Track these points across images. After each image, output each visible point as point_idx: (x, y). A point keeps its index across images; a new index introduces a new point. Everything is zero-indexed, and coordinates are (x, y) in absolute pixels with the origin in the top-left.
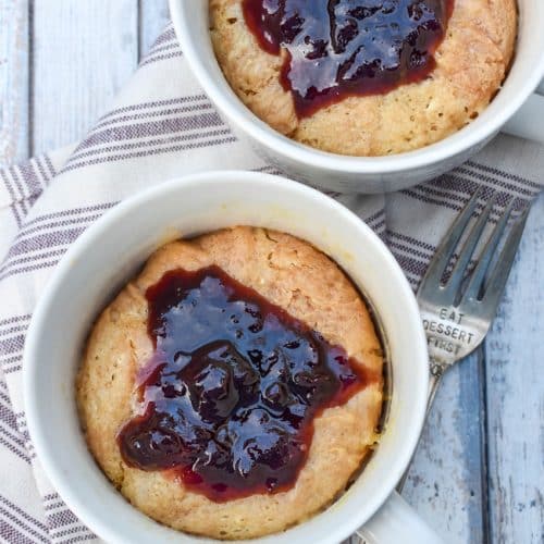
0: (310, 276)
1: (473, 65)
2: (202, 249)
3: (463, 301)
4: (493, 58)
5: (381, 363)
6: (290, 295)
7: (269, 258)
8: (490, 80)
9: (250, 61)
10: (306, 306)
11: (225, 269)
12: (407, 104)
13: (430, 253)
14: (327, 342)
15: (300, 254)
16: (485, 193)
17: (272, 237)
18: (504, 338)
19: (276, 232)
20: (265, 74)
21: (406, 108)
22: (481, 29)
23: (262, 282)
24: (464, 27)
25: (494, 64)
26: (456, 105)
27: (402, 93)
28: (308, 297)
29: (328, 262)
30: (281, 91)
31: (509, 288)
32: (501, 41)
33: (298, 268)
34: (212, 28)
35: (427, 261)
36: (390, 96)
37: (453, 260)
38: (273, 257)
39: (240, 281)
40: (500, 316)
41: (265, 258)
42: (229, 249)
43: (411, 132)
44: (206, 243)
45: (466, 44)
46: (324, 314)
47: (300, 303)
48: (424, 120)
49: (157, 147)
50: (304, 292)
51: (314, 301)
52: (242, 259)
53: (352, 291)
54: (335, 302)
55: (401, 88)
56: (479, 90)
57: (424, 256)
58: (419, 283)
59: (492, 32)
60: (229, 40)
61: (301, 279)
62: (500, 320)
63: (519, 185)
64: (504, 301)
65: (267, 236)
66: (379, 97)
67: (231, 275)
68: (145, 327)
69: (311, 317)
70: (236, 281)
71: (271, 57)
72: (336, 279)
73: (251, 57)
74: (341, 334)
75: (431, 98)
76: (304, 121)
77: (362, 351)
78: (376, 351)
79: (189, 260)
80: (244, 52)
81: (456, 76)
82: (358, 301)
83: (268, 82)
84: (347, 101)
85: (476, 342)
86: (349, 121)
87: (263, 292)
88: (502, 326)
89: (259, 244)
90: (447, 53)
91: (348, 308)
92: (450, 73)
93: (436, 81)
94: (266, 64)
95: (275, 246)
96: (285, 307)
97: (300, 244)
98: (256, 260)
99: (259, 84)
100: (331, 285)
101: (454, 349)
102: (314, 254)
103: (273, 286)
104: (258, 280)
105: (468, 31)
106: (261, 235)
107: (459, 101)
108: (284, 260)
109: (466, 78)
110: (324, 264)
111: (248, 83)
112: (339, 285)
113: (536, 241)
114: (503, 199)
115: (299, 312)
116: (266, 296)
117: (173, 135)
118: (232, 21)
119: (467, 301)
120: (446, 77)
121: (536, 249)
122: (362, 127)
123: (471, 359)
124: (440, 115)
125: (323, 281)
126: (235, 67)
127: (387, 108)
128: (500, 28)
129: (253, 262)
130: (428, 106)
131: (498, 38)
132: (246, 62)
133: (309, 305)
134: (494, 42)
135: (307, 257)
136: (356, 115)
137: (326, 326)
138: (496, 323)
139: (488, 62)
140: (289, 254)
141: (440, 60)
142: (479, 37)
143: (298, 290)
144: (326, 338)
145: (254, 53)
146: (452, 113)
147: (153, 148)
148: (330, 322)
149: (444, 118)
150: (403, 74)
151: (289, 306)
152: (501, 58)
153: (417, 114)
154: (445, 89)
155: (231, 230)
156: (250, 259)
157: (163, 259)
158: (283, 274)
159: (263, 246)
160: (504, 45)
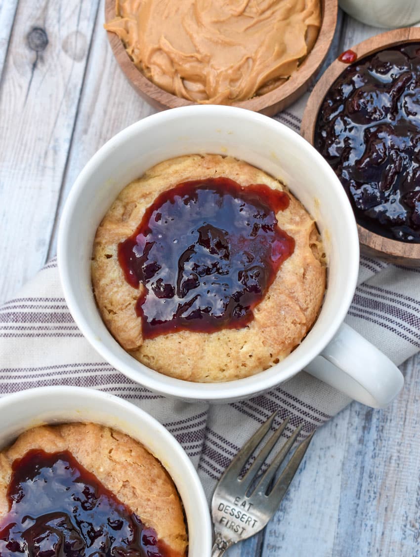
0: (138, 472)
1: (281, 323)
2: (61, 436)
3: (254, 493)
4: (298, 321)
5: (184, 546)
6: (121, 484)
7: (110, 452)
8: (293, 336)
9: (115, 289)
10: (131, 494)
11: (74, 455)
12: (227, 344)
13: (235, 452)
14: (144, 524)
15: (133, 454)
16: (284, 414)
17: (115, 436)
18: (281, 528)
19: (119, 433)
20: (125, 300)
21: (225, 346)
22: (293, 297)
23: (101, 470)
24: (280, 293)
25: (298, 326)
26: (263, 351)
27: (224, 335)
28: (134, 488)
29: (155, 463)
30: (135, 315)
31: (292, 489)
32: (307, 308)
33: (130, 464)
34: (93, 259)
35: (231, 457)
36: (214, 335)
37: (251, 461)
38: (113, 452)
39: (85, 467)
40: (281, 510)
41: (107, 451)
42: (81, 440)
43: (226, 365)
44: (65, 431)
45: (279, 307)
46: (145, 503)
47: (127, 491)
48: (238, 358)
49: (44, 332)
50: (132, 484)
51: (138, 492)
52: (89, 450)
53: (169, 488)
54: (153, 495)
55: (224, 331)
56: (283, 343)
57: (230, 453)
58: (223, 473)
59: (302, 301)
60: (104, 271)
61: (131, 473)
62: (281, 513)
63: (311, 413)
64: (287, 499)
65: (112, 435)
66: (206, 335)
67: (78, 460)
68: (6, 491)
69: (134, 503)
70: (82, 466)
71: (132, 289)
72: (159, 477)
73: (118, 287)
74: (155, 520)
75: (246, 342)
76: (147, 341)
77: (170, 536)
78: (182, 536)
79: (49, 444)
80: (112, 281)
81: (268, 329)
82: (172, 496)
83: (127, 306)
84: (181, 333)
85: (258, 527)
86: (180, 349)
87: (101, 477)
88: (281, 519)
89: (104, 440)
90: (263, 311)
91: (163, 501)
92: (263, 327)
93: (252, 330)
94: (127, 293)
95: (116, 443)
96: (115, 492)
97: (135, 445)
98: (100, 453)
99: (119, 307)
100: (153, 481)
101: (240, 530)
102: (145, 455)
103: (109, 474)
104: (99, 468)
105: (283, 297)
106: (107, 433)
107: (266, 348)
108: (121, 456)
109: (274, 333)
110: (151, 464)
111: (112, 305)
112: (160, 482)
113: (320, 458)
114: (296, 421)
115: (126, 498)
116: (103, 481)
117: (58, 325)
118: (109, 257)
119: (257, 494)
120: (260, 328)
121: (319, 464)
122: (189, 355)
123: (253, 540)
124: (250, 356)
125: (148, 477)
126: (103, 291)
127: (211, 344)
128: (308, 299)
129: (96, 453)
130: (242, 347)
131: (305, 306)
132: (112, 289)
133: (134, 494)
134: (301, 309)
135: (138, 457)
136: (186, 345)
137: (145, 512)
138: (277, 515)
139: (294, 323)
140: (124, 452)
141: (257, 315)
142: (290, 303)
143: (127, 481)
144: (143, 521)
145: (119, 284)
146: (260, 356)
147: (41, 332)
148: (148, 510)
149: (253, 359)
150: (226, 321)
151: (119, 492)
152: (304, 321)
153: (233, 352)
154: (257, 338)
155: (85, 425)
156: (95, 451)
157: (30, 439)
158: (118, 467)
159: (107, 442)
160: (308, 312)
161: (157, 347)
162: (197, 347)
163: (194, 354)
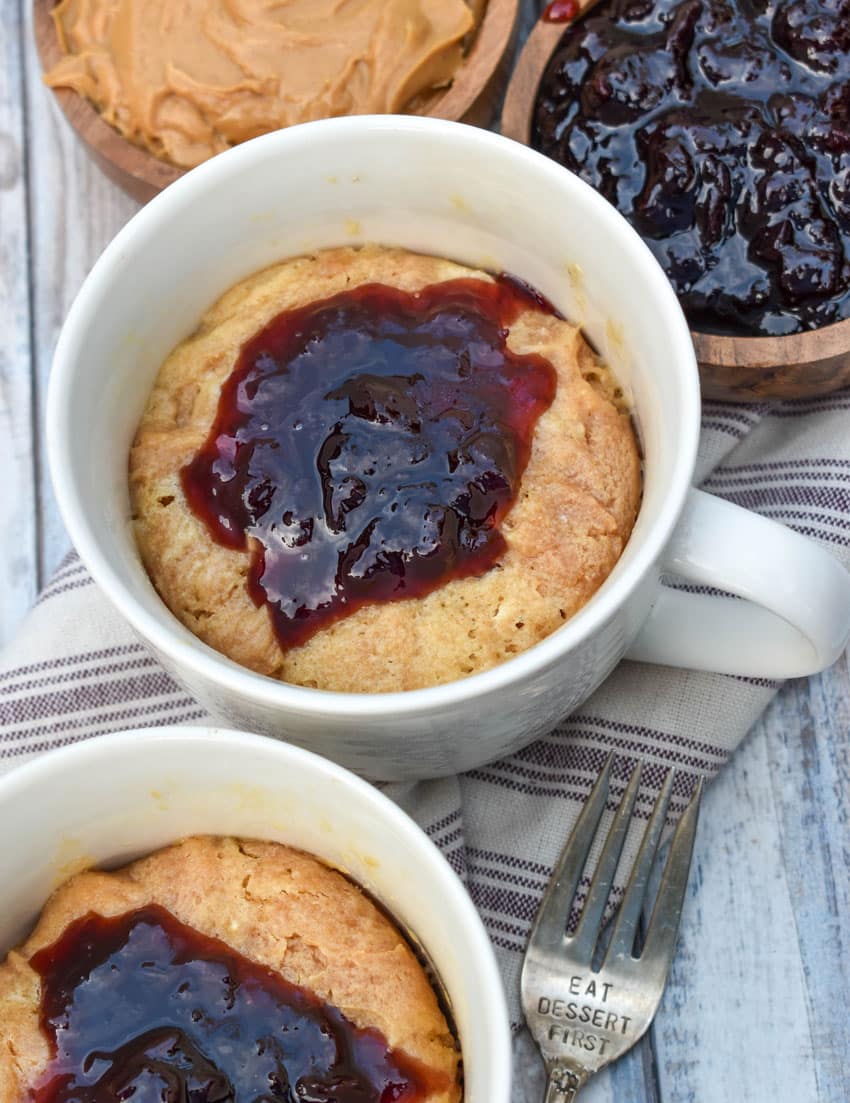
1: (566, 541)
3: (608, 959)
4: (600, 527)
6: (283, 945)
7: (245, 884)
9: (198, 564)
11: (169, 909)
12: (462, 612)
13: (543, 879)
14: (354, 1024)
15: (295, 875)
17: (248, 850)
18: (686, 1021)
19: (257, 842)
20: (223, 581)
21: (460, 616)
22: (578, 484)
23: (235, 926)
24: (548, 483)
25: (604, 538)
26: (543, 608)
27: (452, 594)
30: (252, 608)
31: (688, 934)
32: (613, 500)
33: (293, 896)
34: (136, 516)
35: (538, 894)
36: (432, 599)
37: (583, 890)
38: (251, 882)
40: (677, 983)
41: (238, 885)
42: (177, 876)
43: (472, 657)
44: (140, 870)
45: (554, 508)
46: (344, 976)
48: (493, 637)
49: (67, 733)
52: (200, 891)
55: (450, 587)
56: (581, 580)
57: (533, 885)
58: (528, 934)
59: (597, 487)
60: (164, 532)
61: (299, 915)
64: (681, 956)
65: (241, 850)
66: (414, 604)
71: (232, 554)
72: (362, 914)
73: (202, 557)
74: (374, 1007)
75: (501, 599)
76: (292, 653)
77: (414, 1036)
80: (187, 549)
81: (541, 559)
83: (230, 594)
84: (360, 613)
85: (636, 1031)
86: (365, 644)
88: (681, 1001)
90: (522, 525)
91: (382, 961)
92: (531, 555)
93: (507, 571)
94: (224, 566)
95: (255, 864)
96: (274, 967)
97: (295, 858)
99: (215, 598)
100: (352, 924)
101: (598, 1045)
102: (323, 873)
103: (253, 932)
104: (228, 924)
105: (556, 488)
107: (548, 601)
108: (270, 886)
109: (556, 562)
110: (338, 890)
111: (198, 599)
112: (366, 923)
117: (94, 712)
118: (166, 501)
119: (615, 959)
120: (522, 562)
122: (388, 653)
124: (519, 625)
125: (338, 916)
126: (174, 576)
127: (428, 619)
128: (610, 481)
130: (497, 611)
131: (606, 497)
132: (192, 565)
134: (601, 502)
136: (377, 635)
137: (348, 995)
138: (671, 994)
139: (592, 534)
140: (276, 876)
141: (511, 536)
142: (573, 496)
144: (350, 1017)
145: (204, 550)
146: (538, 620)
147: (61, 735)
148: (355, 987)
149: (526, 629)
150: (448, 561)
152: (614, 527)
153: (480, 626)
154: (524, 584)
158: (269, 909)
160: (617, 507)
161: (315, 658)
162: (402, 630)
163: (397, 647)
